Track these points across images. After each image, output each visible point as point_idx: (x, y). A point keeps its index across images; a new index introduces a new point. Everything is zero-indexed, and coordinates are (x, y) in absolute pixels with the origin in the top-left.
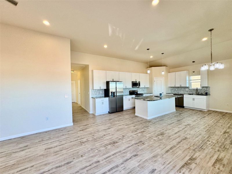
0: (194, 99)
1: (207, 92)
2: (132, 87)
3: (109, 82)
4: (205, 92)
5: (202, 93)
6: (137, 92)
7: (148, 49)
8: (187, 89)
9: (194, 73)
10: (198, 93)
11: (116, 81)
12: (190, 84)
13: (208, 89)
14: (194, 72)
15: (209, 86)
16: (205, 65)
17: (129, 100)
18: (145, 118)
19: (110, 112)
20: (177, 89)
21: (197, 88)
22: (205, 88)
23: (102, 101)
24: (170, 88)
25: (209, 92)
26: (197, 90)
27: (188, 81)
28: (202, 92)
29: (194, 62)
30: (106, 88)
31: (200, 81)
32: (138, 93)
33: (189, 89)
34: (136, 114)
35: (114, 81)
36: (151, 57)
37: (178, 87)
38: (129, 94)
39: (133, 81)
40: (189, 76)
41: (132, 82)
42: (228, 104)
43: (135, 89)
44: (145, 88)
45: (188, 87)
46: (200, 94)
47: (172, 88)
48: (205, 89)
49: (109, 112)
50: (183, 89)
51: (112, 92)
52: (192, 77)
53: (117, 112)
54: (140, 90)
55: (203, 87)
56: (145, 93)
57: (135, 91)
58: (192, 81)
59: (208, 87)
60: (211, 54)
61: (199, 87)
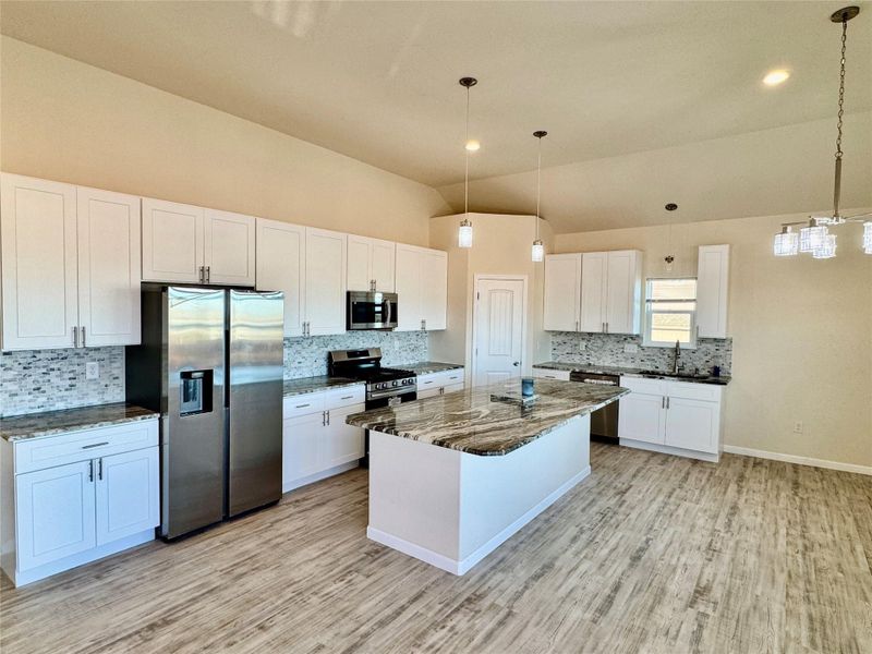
0: (666, 403)
1: (719, 362)
2: (348, 328)
3: (164, 287)
4: (712, 364)
5: (697, 370)
6: (378, 360)
7: (467, 82)
8: (631, 348)
9: (669, 267)
10: (678, 367)
11: (227, 288)
12: (646, 318)
13: (721, 352)
14: (669, 260)
15: (730, 336)
16: (812, 223)
17: (326, 422)
18: (440, 561)
19: (165, 531)
20: (584, 343)
21: (678, 344)
22: (709, 345)
23: (95, 453)
24: (551, 338)
25: (726, 367)
26: (677, 350)
27: (637, 307)
28: (699, 365)
29: (671, 207)
30: (138, 341)
31: (691, 306)
32: (383, 364)
33: (639, 346)
34: (374, 533)
35: (213, 281)
36: (473, 146)
37: (590, 334)
38: (324, 371)
39: (350, 289)
40: (645, 279)
41: (348, 294)
42: (801, 423)
43: (361, 341)
44: (420, 334)
45: (637, 336)
46: (686, 371)
47: (560, 339)
48: (712, 347)
49: (158, 530)
50: (610, 345)
51: (186, 376)
52: (655, 283)
53: (228, 518)
54: (397, 344)
55: (703, 340)
56: (422, 365)
57: (365, 353)
58: (655, 306)
59: (723, 340)
60: (839, 159)
61: (685, 339)
